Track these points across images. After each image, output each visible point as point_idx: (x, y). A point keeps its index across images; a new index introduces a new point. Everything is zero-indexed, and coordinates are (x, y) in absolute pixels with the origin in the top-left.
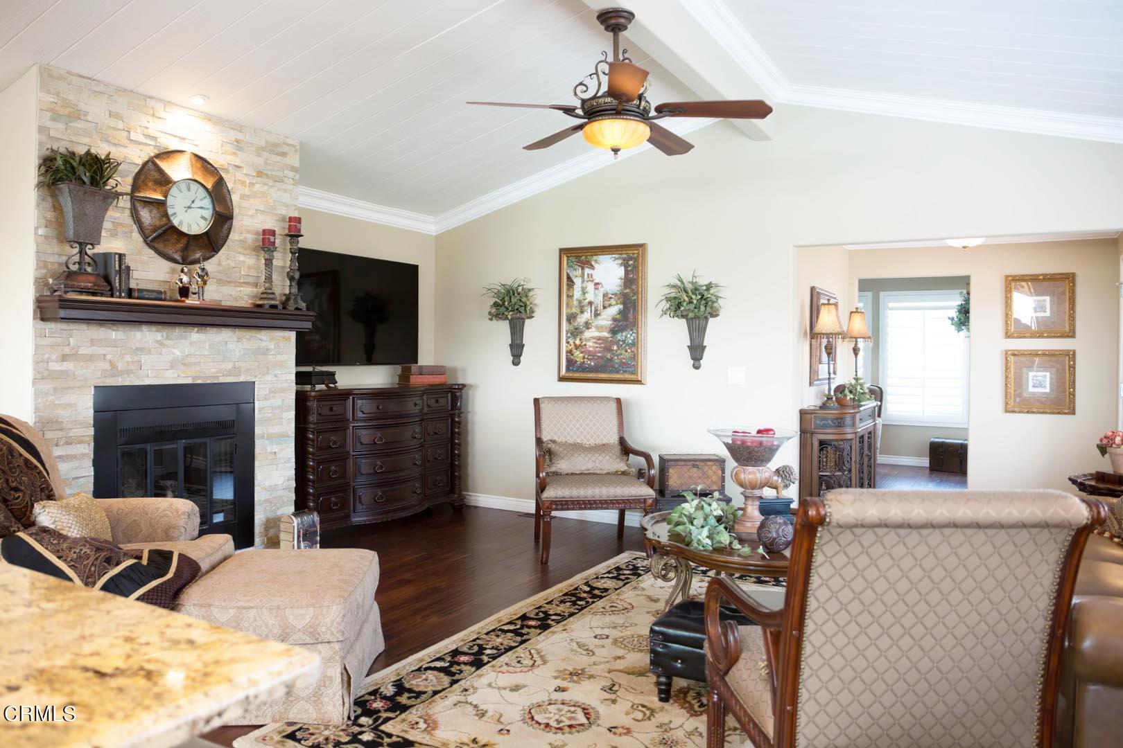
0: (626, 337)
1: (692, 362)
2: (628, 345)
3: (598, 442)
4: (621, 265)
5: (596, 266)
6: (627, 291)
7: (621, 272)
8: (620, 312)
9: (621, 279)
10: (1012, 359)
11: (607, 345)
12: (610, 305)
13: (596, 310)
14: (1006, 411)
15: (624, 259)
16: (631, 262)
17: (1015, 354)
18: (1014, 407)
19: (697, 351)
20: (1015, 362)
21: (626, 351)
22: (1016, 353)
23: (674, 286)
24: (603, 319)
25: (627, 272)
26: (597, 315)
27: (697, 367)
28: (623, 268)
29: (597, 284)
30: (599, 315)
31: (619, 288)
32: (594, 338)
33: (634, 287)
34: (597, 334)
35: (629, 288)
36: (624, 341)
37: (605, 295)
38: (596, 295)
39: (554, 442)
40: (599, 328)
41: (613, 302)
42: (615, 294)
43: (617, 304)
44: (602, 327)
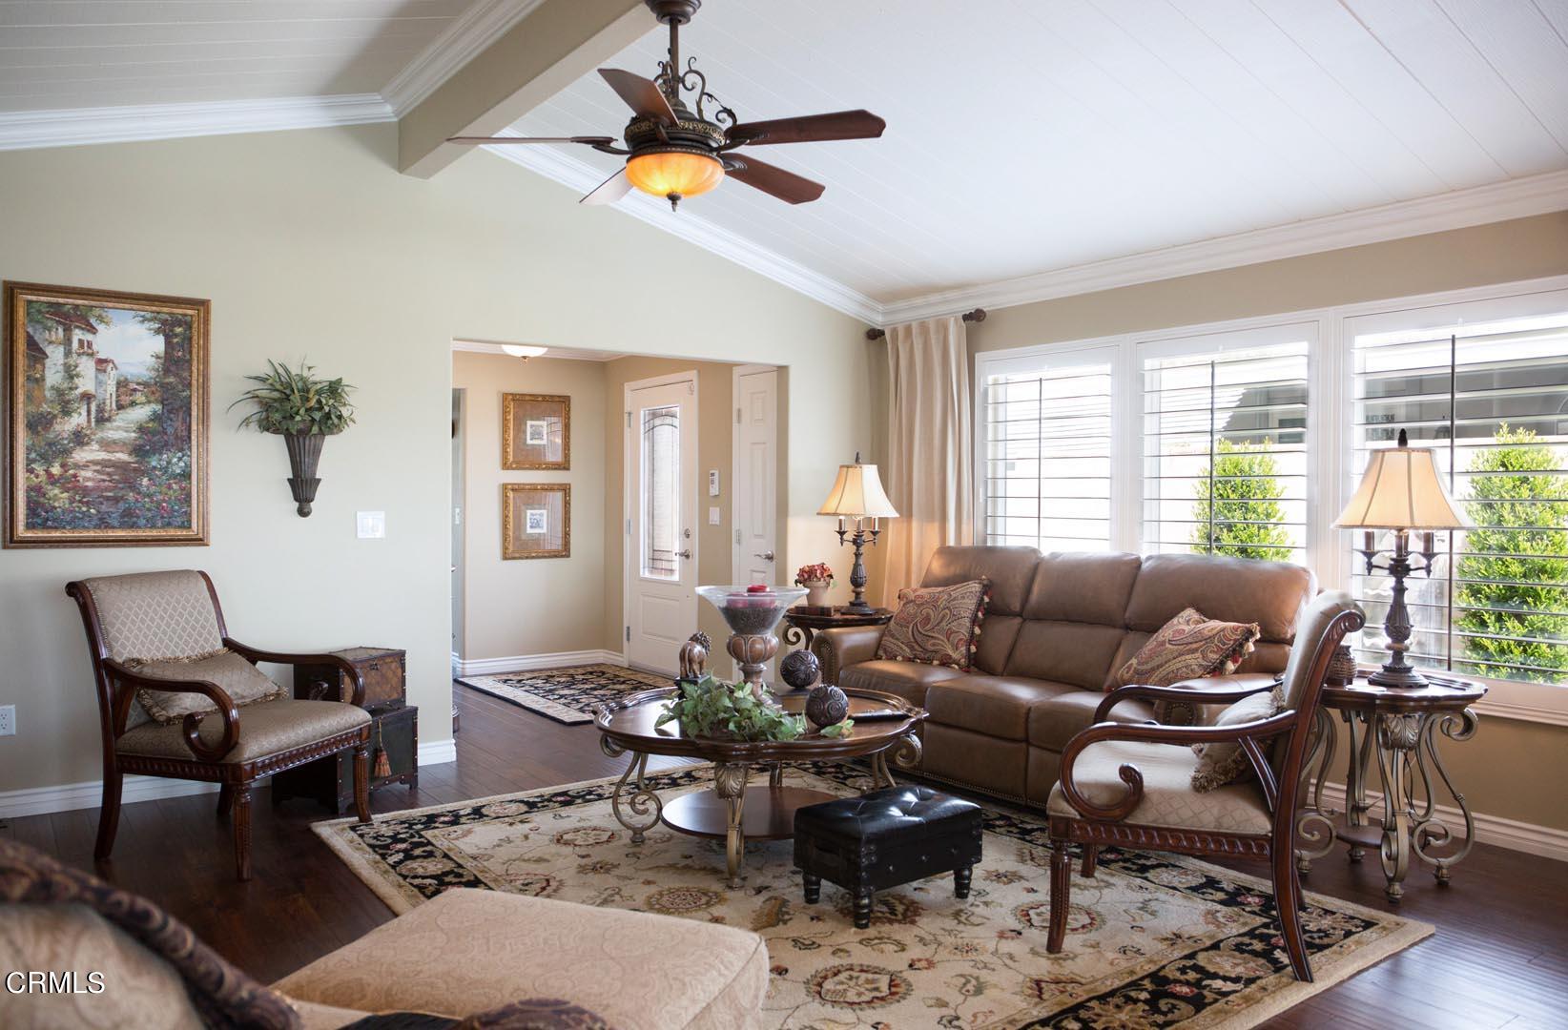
0: (169, 463)
1: (296, 505)
2: (174, 476)
3: (198, 651)
4: (157, 332)
5: (101, 327)
6: (171, 379)
7: (158, 344)
8: (156, 417)
9: (158, 357)
10: (511, 494)
11: (126, 476)
12: (133, 404)
13: (100, 410)
14: (505, 557)
15: (164, 322)
16: (178, 330)
17: (517, 489)
18: (513, 552)
19: (303, 488)
20: (514, 498)
21: (170, 487)
22: (516, 487)
23: (263, 380)
24: (118, 428)
25: (168, 343)
26: (102, 420)
27: (303, 512)
28: (161, 339)
29: (101, 362)
30: (109, 420)
31: (153, 374)
32: (95, 463)
33: (186, 374)
34: (103, 455)
35: (176, 375)
36: (165, 470)
37: (122, 384)
38: (99, 383)
39: (139, 662)
40: (107, 445)
41: (139, 397)
42: (146, 384)
43: (149, 402)
44: (114, 442)
